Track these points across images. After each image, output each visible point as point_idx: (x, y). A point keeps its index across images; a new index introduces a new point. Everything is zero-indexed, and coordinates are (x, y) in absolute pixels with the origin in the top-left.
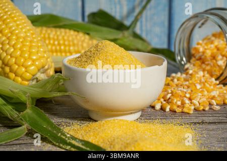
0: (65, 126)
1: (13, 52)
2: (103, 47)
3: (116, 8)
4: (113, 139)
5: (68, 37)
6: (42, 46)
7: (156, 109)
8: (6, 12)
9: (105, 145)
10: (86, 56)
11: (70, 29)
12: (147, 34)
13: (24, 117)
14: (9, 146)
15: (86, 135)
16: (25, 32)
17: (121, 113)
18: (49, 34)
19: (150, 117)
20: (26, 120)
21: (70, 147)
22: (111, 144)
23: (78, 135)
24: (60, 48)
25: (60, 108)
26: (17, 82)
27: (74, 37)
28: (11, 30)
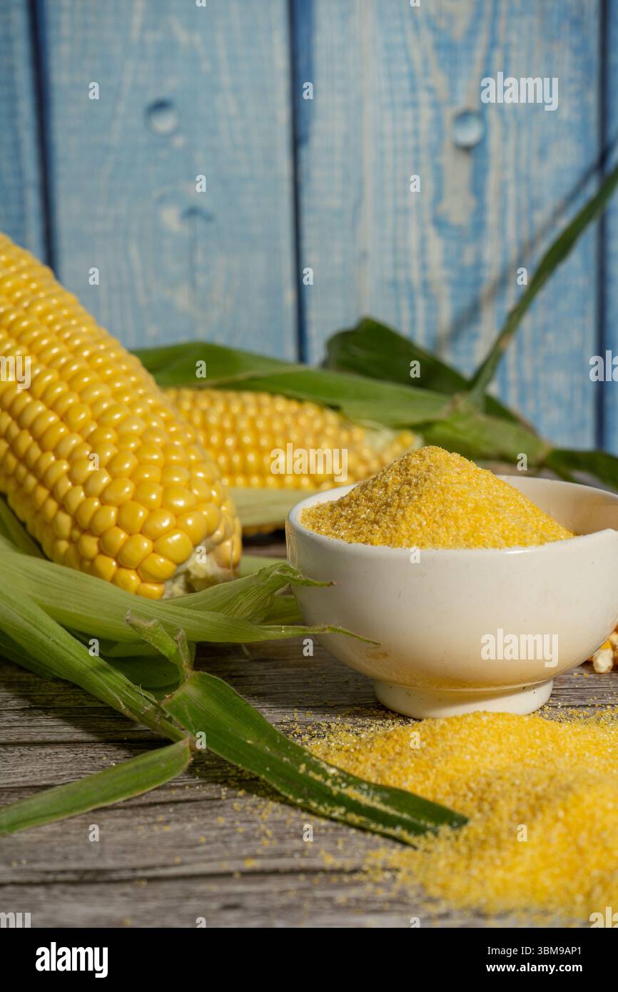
0: (306, 737)
1: (108, 486)
2: (429, 470)
3: (413, 308)
4: (483, 780)
5: (269, 421)
6: (201, 462)
7: (598, 670)
8: (76, 351)
9: (460, 803)
10: (370, 500)
11: (273, 394)
12: (522, 398)
13: (178, 711)
14: (142, 811)
15: (390, 768)
16: (145, 417)
17: (494, 689)
18: (205, 413)
19: (582, 698)
20: (183, 720)
21: (342, 810)
22: (482, 799)
23: (361, 768)
24: (244, 460)
25: (272, 672)
26: (124, 586)
27: (288, 420)
28: (98, 411)
